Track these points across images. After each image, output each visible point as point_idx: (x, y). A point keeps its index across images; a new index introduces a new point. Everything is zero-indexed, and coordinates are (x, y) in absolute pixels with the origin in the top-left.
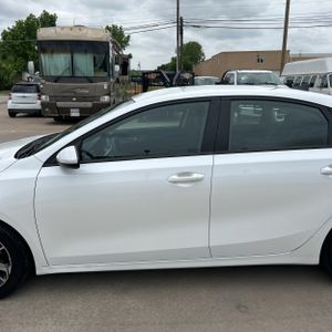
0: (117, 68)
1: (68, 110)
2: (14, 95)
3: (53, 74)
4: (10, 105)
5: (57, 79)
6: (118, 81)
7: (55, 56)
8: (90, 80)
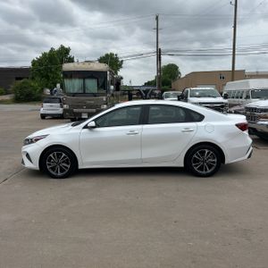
0: (112, 87)
1: (80, 114)
2: (45, 105)
3: (72, 91)
4: (42, 111)
5: (74, 95)
6: (113, 95)
7: (73, 80)
8: (95, 95)
